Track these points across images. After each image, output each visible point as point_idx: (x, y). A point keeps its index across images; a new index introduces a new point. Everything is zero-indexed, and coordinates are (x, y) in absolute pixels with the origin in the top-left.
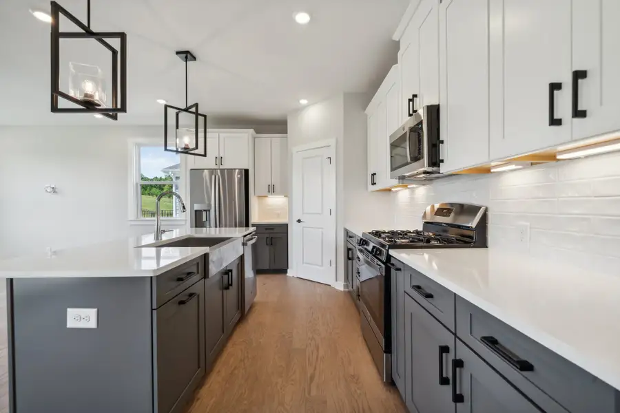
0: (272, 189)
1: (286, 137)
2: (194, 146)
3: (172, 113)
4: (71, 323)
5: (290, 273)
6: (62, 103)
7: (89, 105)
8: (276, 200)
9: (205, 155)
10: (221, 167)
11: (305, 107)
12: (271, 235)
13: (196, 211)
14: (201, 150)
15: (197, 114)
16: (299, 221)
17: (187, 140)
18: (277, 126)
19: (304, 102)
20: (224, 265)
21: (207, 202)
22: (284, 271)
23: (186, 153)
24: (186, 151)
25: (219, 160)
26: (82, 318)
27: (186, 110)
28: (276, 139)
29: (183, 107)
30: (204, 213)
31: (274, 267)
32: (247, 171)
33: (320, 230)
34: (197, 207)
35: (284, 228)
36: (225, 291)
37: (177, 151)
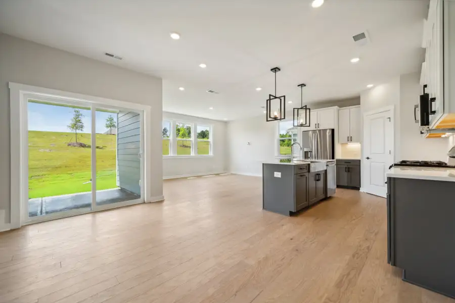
0: (350, 139)
1: (360, 107)
2: (305, 123)
3: (296, 110)
4: (275, 176)
5: (362, 190)
6: (269, 119)
7: (275, 119)
8: (354, 146)
9: (309, 126)
10: (319, 129)
11: (370, 89)
12: (349, 166)
13: (305, 152)
14: (308, 124)
15: (306, 109)
16: (368, 158)
17: (302, 121)
18: (355, 101)
19: (369, 86)
20: (317, 171)
21: (311, 147)
22: (358, 189)
23: (302, 126)
24: (302, 125)
25: (317, 125)
26: (278, 175)
27: (302, 108)
28: (353, 109)
29: (300, 107)
30: (309, 153)
31: (350, 185)
32: (333, 130)
33: (383, 164)
34: (306, 150)
35: (358, 162)
36: (317, 182)
37: (298, 126)
